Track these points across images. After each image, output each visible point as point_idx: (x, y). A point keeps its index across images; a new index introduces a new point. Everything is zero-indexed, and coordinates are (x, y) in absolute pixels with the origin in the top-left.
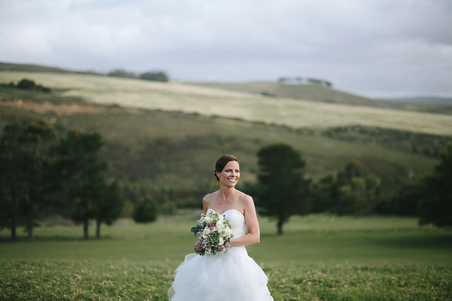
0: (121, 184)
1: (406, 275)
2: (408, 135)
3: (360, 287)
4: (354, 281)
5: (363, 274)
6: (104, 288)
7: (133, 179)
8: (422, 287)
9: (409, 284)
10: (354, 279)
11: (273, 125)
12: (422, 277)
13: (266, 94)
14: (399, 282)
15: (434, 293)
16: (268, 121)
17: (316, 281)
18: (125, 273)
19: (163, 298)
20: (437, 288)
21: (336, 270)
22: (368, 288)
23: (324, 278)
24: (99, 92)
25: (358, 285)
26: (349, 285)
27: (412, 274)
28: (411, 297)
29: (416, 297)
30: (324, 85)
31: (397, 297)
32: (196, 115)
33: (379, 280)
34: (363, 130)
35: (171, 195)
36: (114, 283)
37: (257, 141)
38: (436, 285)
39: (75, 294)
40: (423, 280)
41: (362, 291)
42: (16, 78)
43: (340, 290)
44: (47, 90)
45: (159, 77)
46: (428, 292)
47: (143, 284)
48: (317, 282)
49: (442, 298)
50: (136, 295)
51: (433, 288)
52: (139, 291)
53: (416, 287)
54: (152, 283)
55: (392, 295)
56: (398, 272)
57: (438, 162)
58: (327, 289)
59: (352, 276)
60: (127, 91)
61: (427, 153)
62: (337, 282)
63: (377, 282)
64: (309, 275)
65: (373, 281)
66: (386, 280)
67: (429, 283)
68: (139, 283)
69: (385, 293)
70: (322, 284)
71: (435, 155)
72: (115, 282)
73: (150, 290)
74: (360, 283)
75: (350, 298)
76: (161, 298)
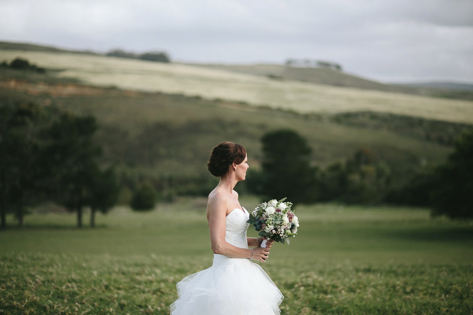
0: (119, 170)
1: (413, 278)
2: (420, 122)
3: (359, 293)
4: (353, 286)
5: (364, 277)
6: (64, 293)
7: (131, 164)
8: (431, 294)
9: (415, 291)
10: (354, 284)
11: (279, 110)
12: (430, 282)
13: (272, 77)
14: (404, 288)
15: (444, 303)
16: (274, 104)
17: (309, 285)
18: (95, 273)
19: (130, 306)
20: (447, 296)
21: (335, 271)
22: (368, 295)
23: (320, 282)
24: (96, 73)
25: (358, 291)
26: (348, 291)
27: (420, 278)
28: (418, 307)
29: (423, 307)
30: (333, 69)
31: (401, 308)
32: (198, 98)
33: (381, 285)
34: (373, 116)
35: (171, 181)
36: (78, 287)
37: (262, 126)
38: (447, 292)
39: (27, 301)
40: (432, 285)
41: (362, 299)
42: (10, 56)
43: (336, 297)
44: (41, 70)
45: (160, 58)
46: (437, 301)
47: (112, 288)
48: (311, 288)
49: (453, 309)
50: (99, 302)
51: (443, 297)
52: (103, 298)
53: (425, 294)
54: (121, 286)
55: (395, 304)
56: (404, 275)
57: (451, 150)
58: (321, 296)
59: (351, 280)
60: (125, 72)
61: (441, 141)
62: (334, 287)
63: (379, 288)
64: (302, 278)
65: (375, 287)
66: (390, 285)
67: (438, 290)
68: (107, 287)
69: (387, 303)
70: (316, 290)
71: (449, 143)
72: (80, 285)
73: (116, 296)
74: (360, 288)
75: (346, 308)
76: (128, 305)
